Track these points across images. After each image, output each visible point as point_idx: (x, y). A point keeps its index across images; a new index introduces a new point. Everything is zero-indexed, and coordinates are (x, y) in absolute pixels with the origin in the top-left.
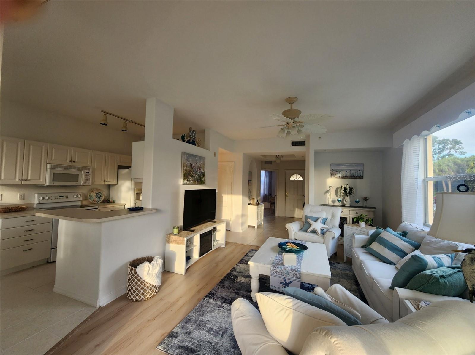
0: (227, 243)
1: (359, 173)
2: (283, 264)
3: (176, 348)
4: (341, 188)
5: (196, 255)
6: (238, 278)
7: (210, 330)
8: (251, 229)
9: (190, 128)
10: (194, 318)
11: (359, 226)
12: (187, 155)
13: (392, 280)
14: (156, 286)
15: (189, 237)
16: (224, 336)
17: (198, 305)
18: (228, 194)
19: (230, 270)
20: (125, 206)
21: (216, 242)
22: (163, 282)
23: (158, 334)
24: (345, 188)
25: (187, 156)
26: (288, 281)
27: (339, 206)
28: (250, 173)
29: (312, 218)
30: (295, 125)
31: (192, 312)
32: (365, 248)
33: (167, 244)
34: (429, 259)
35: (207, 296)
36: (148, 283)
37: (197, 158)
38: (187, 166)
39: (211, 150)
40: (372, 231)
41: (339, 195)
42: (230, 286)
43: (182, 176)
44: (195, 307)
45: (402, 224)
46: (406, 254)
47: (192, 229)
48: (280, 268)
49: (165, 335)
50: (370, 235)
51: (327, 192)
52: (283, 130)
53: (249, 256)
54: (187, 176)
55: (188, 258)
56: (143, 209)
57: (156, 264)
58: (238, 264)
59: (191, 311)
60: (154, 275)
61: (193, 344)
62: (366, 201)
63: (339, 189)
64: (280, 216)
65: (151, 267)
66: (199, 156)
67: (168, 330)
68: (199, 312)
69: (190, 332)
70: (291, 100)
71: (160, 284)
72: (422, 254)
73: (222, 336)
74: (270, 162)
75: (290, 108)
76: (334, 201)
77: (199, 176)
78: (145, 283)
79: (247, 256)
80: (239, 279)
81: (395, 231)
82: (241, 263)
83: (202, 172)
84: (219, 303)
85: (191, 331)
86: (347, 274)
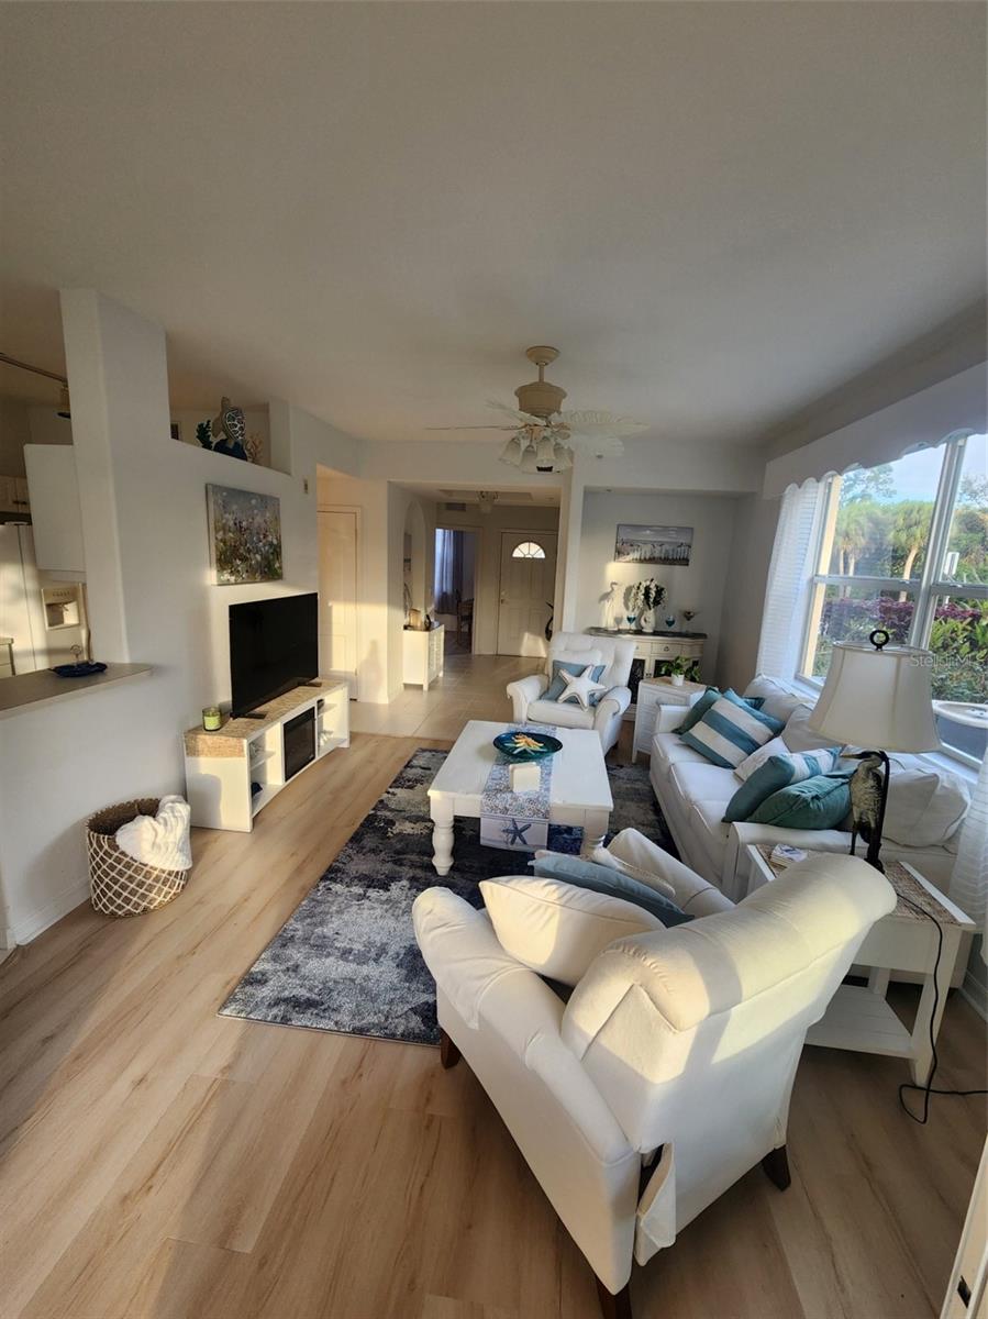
0: (353, 736)
1: (681, 552)
2: (509, 789)
3: (270, 1006)
4: (638, 588)
5: (275, 778)
6: (394, 824)
7: (345, 954)
8: (412, 693)
9: (225, 401)
10: (300, 933)
11: (670, 683)
12: (225, 494)
13: (727, 804)
14: (177, 873)
15: (254, 736)
16: (382, 959)
17: (303, 903)
18: (347, 600)
19: (373, 806)
20: (13, 645)
21: (325, 738)
22: (196, 857)
23: (216, 984)
24: (647, 589)
25: (223, 496)
26: (520, 827)
27: (627, 632)
28: (408, 538)
29: (568, 666)
30: (547, 433)
31: (292, 921)
32: (680, 734)
33: (187, 759)
34: (797, 762)
35: (323, 878)
36: (156, 869)
37: (254, 502)
38: (225, 529)
39: (293, 474)
40: (697, 694)
41: (631, 605)
42: (377, 847)
43: (214, 560)
44: (298, 907)
45: (756, 680)
46: (757, 746)
47: (258, 710)
48: (503, 800)
49: (235, 981)
50: (692, 704)
51: (606, 596)
52: (514, 442)
53: (416, 767)
54: (230, 558)
55: (256, 788)
56: (106, 671)
57: (172, 819)
58: (391, 790)
59: (288, 920)
60: (171, 847)
61: (311, 990)
62: (689, 619)
63: (634, 591)
64: (484, 652)
65: (161, 829)
66: (260, 495)
67: (238, 970)
68: (311, 917)
69: (297, 966)
70: (541, 355)
71: (190, 866)
72: (788, 754)
73: (376, 960)
74: (462, 507)
75: (537, 380)
76: (618, 621)
77: (265, 558)
78: (146, 869)
79: (412, 767)
80: (397, 828)
81: (740, 695)
82: (398, 787)
83: (271, 544)
84: (357, 890)
85: (299, 962)
86: (638, 790)
